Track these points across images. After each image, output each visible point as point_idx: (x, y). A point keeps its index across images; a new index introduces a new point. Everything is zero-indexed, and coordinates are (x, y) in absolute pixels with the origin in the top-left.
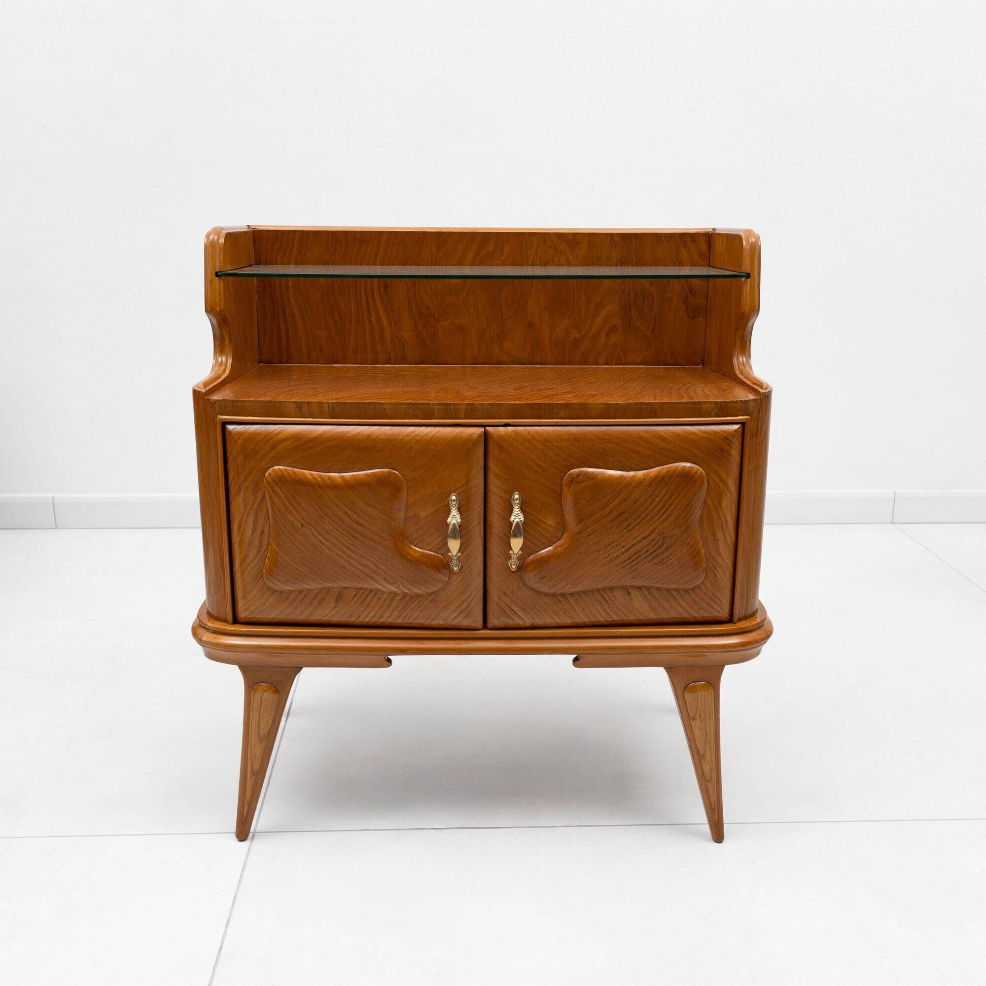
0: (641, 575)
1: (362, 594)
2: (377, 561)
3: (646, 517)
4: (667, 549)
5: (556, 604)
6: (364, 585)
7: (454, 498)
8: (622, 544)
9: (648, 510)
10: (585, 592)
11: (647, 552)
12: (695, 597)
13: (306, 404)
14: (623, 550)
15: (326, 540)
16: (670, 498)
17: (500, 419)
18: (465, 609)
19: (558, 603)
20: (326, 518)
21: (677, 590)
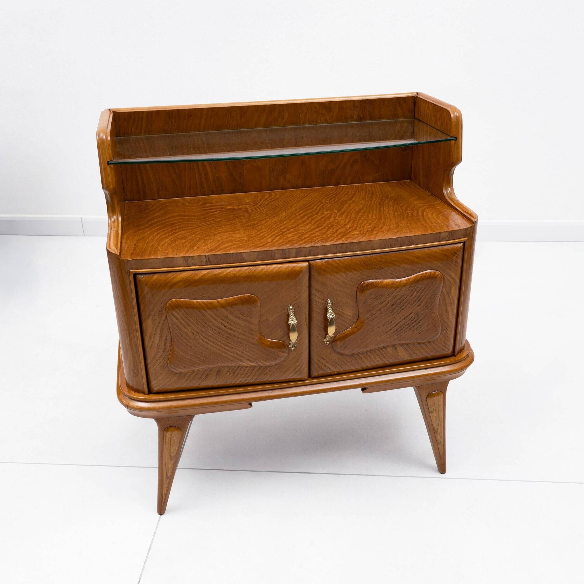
0: (404, 338)
1: (233, 369)
2: (243, 350)
3: (407, 305)
4: (419, 322)
5: (353, 360)
6: (233, 364)
7: (291, 307)
8: (393, 322)
9: (409, 301)
10: (370, 351)
11: (408, 324)
12: (434, 346)
13: (190, 258)
14: (394, 325)
15: (209, 341)
16: (422, 292)
17: (317, 255)
18: (298, 371)
19: (354, 359)
20: (209, 328)
21: (424, 343)
